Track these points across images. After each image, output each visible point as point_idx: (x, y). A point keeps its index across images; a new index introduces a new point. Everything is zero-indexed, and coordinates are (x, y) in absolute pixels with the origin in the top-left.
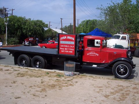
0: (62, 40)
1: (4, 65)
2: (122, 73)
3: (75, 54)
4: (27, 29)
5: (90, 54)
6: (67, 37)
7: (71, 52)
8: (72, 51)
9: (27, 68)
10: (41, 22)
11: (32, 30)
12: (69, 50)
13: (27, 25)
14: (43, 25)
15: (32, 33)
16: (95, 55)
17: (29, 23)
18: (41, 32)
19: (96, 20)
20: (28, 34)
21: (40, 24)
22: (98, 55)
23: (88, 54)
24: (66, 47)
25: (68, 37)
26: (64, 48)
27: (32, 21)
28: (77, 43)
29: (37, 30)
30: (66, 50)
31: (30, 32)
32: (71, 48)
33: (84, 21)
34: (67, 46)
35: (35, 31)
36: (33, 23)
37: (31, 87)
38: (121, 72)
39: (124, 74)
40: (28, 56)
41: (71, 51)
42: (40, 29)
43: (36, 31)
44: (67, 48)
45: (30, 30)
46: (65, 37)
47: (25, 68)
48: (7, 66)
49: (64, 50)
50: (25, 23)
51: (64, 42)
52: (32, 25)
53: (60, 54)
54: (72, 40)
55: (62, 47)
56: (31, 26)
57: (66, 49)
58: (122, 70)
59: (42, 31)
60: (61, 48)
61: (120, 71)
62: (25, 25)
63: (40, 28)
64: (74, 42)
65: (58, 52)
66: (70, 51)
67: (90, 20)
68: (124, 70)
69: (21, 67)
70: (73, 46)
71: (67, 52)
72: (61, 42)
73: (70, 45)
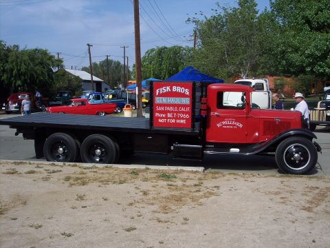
0: (160, 95)
1: (12, 161)
2: (297, 162)
3: (193, 126)
4: (12, 70)
5: (225, 125)
6: (171, 88)
7: (183, 121)
8: (186, 119)
9: (76, 166)
10: (44, 53)
11: (24, 74)
12: (176, 118)
13: (12, 62)
14: (49, 62)
15: (25, 82)
16: (235, 125)
17: (17, 57)
18: (47, 77)
19: (180, 47)
20: (15, 83)
21: (42, 60)
22: (241, 126)
23: (219, 125)
24: (170, 112)
25: (175, 89)
26: (165, 112)
27: (23, 52)
28: (197, 100)
29: (36, 72)
30: (170, 118)
31: (20, 79)
32: (183, 112)
33: (152, 50)
34: (172, 109)
35: (32, 75)
36: (26, 58)
37: (131, 204)
38: (295, 161)
39: (301, 163)
40: (71, 136)
41: (183, 119)
42: (45, 71)
43: (35, 76)
44: (172, 112)
45: (20, 75)
46: (168, 88)
47: (70, 165)
48: (21, 163)
49: (167, 118)
50: (7, 56)
51: (164, 100)
52: (25, 61)
53: (156, 127)
54: (183, 95)
55: (160, 112)
56: (23, 64)
57: (169, 115)
58: (296, 155)
59: (48, 75)
60: (157, 114)
61: (292, 159)
62: (7, 62)
63: (44, 68)
64: (188, 99)
65: (151, 124)
66: (180, 118)
67: (166, 48)
68: (301, 156)
69: (56, 163)
70: (188, 109)
71: (173, 121)
72: (158, 100)
73: (178, 106)
